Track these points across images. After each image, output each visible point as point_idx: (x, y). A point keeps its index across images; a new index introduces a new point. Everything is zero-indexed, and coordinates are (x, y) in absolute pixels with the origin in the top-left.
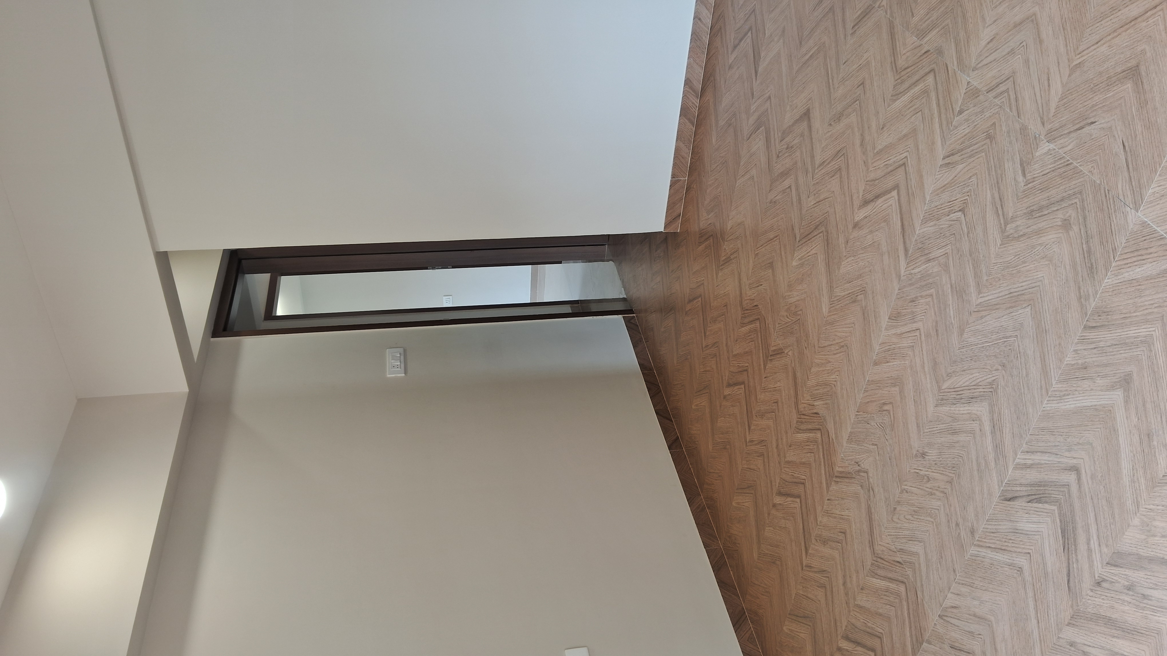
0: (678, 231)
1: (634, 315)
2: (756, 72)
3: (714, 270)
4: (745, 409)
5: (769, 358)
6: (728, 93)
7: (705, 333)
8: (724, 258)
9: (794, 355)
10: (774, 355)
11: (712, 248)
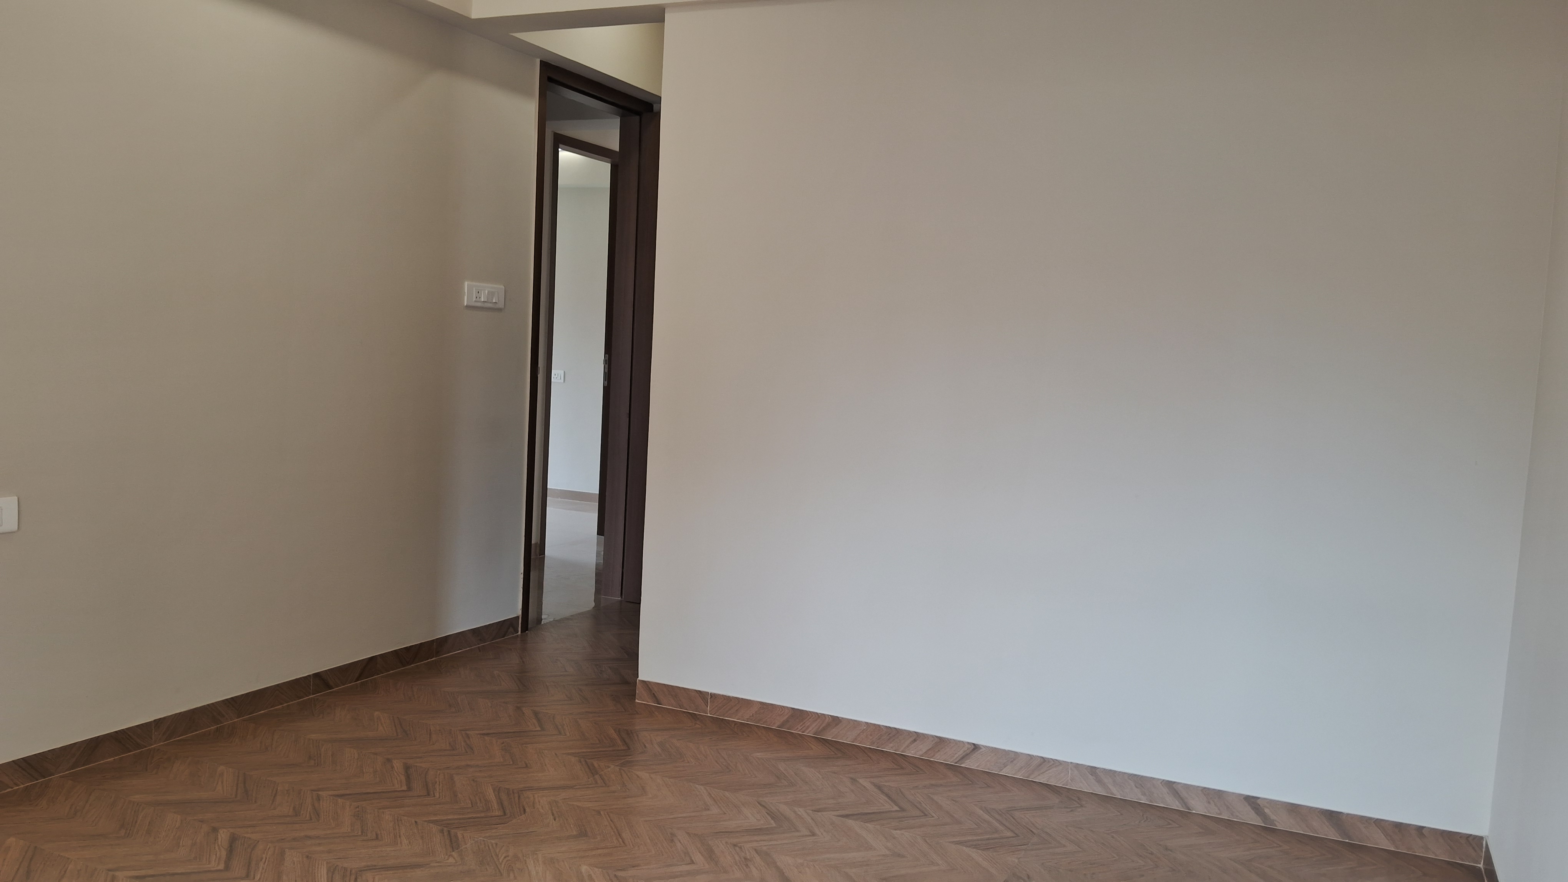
0: (637, 701)
1: (520, 633)
2: (847, 816)
3: (580, 751)
4: (368, 791)
5: (445, 829)
6: (820, 776)
7: (488, 734)
8: (596, 765)
9: (449, 866)
10: (450, 837)
11: (611, 749)
